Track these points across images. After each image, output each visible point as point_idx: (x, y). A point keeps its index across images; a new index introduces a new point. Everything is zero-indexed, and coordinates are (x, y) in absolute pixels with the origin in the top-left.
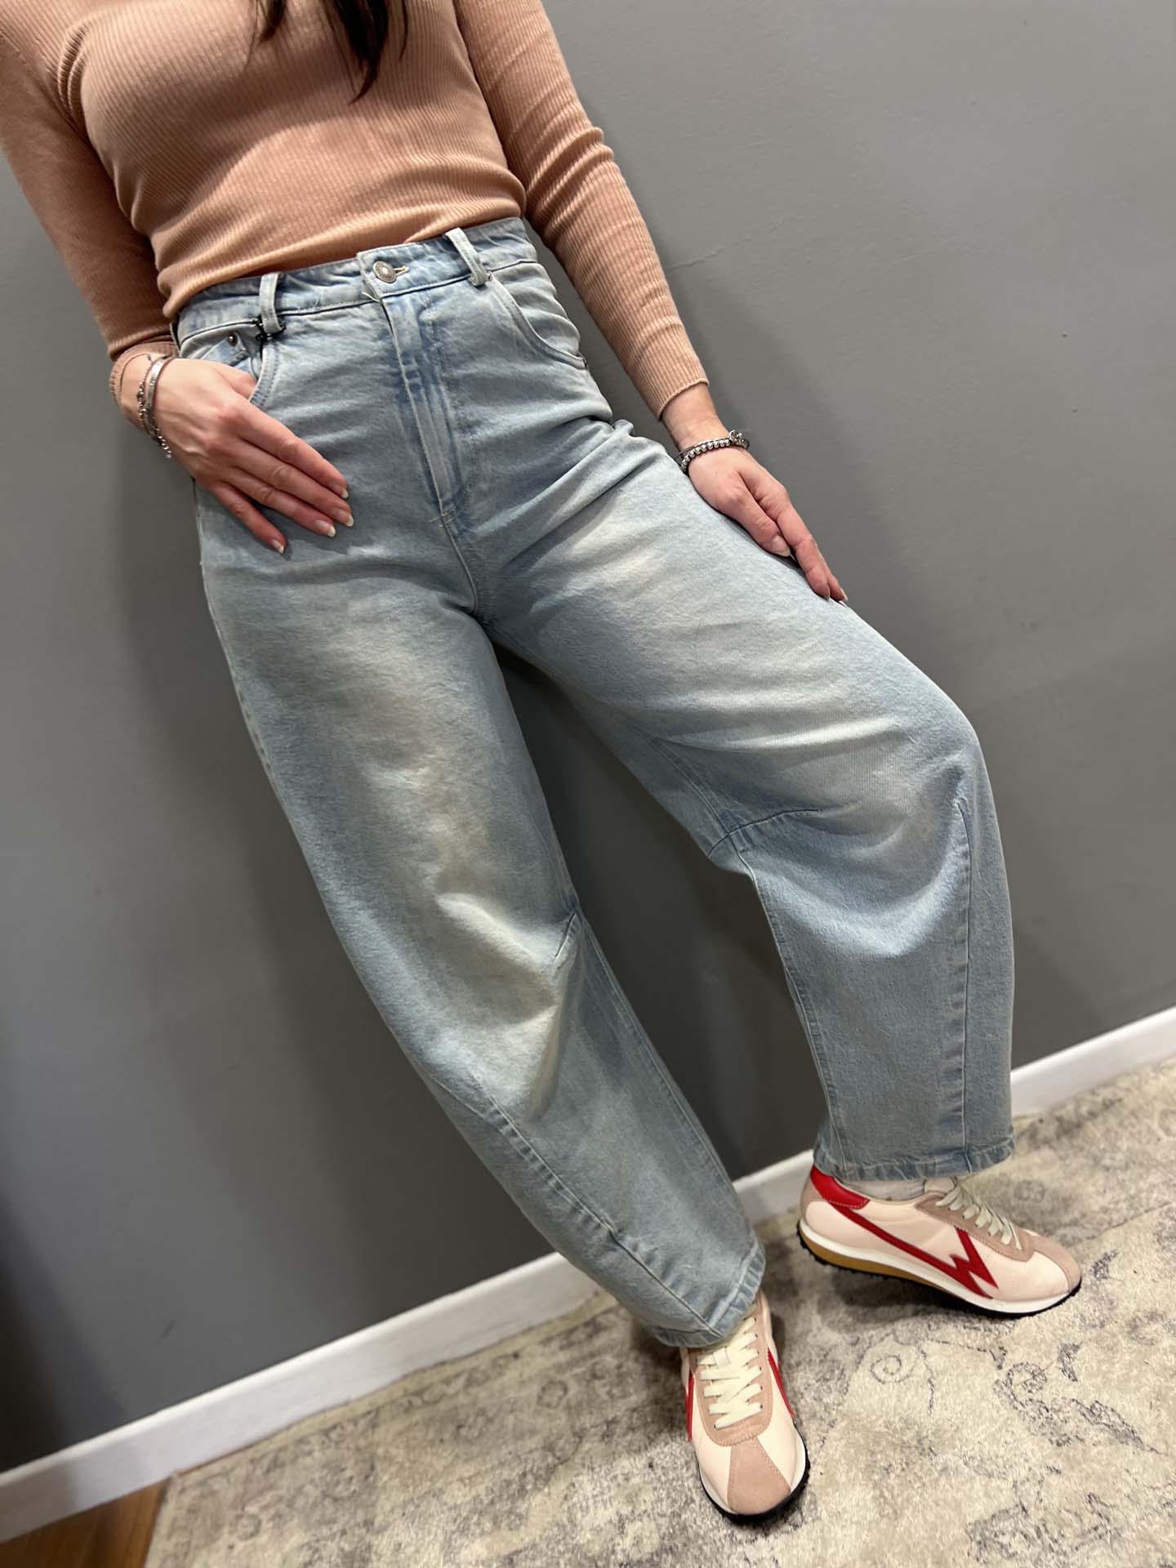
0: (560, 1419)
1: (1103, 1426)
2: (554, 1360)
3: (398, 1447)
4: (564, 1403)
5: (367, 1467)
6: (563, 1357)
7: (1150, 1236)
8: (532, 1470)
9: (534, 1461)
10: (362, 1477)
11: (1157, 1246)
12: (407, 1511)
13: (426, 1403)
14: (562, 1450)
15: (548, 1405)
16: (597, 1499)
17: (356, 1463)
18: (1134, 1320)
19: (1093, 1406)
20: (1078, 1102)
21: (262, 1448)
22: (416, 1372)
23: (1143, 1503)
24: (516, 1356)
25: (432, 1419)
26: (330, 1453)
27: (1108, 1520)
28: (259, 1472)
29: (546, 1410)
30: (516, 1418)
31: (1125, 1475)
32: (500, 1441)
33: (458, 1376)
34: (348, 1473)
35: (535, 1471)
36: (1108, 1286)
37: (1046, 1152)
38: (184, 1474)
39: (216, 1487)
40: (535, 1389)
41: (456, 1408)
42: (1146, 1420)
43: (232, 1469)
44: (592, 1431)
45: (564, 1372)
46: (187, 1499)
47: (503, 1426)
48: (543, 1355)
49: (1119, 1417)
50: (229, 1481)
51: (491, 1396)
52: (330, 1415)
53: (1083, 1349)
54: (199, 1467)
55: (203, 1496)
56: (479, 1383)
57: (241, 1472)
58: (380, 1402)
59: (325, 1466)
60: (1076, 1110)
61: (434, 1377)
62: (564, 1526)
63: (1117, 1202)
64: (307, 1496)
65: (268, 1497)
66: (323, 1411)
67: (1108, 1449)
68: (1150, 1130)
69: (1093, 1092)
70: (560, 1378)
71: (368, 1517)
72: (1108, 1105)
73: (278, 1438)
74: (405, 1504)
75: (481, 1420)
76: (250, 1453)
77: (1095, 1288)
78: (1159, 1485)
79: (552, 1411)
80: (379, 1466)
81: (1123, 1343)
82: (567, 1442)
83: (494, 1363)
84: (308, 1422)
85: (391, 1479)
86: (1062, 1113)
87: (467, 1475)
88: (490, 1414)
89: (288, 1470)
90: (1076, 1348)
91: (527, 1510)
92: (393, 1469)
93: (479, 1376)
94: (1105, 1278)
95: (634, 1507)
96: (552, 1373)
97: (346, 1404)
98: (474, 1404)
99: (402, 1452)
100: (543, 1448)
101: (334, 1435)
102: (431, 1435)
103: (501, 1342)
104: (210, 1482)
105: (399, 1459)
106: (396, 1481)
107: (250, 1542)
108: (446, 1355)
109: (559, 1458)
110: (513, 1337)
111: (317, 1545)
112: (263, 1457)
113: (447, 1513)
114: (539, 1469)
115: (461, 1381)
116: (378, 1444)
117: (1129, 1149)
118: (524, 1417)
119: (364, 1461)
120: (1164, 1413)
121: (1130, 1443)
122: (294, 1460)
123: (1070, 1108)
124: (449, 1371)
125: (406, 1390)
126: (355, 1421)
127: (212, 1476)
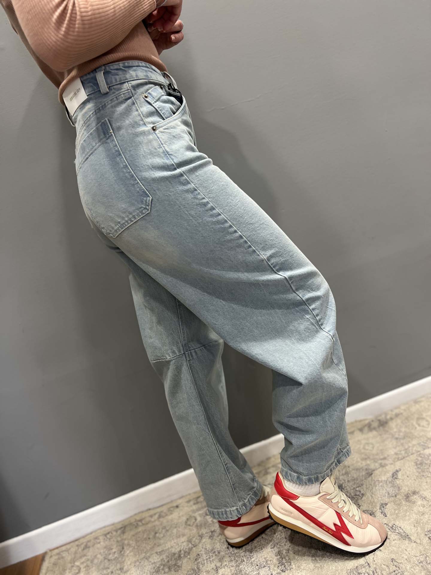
0: (194, 530)
1: (397, 533)
2: (191, 508)
3: (132, 540)
4: (195, 524)
5: (121, 547)
6: (195, 507)
7: (413, 463)
8: (183, 549)
9: (184, 546)
10: (119, 552)
11: (416, 467)
12: (136, 564)
13: (143, 524)
14: (195, 542)
15: (189, 525)
16: (207, 560)
17: (117, 547)
18: (407, 494)
19: (393, 526)
20: (386, 414)
21: (82, 541)
22: (139, 513)
23: (412, 562)
24: (177, 507)
25: (145, 530)
26: (107, 543)
27: (399, 568)
28: (80, 550)
29: (189, 527)
30: (177, 530)
31: (405, 551)
32: (171, 539)
33: (155, 514)
34: (114, 550)
35: (184, 549)
36: (398, 482)
37: (374, 433)
38: (51, 550)
39: (64, 555)
40: (184, 519)
41: (154, 526)
42: (412, 531)
43: (70, 549)
44: (206, 535)
45: (195, 513)
46: (53, 560)
47: (172, 533)
48: (187, 506)
49: (403, 530)
50: (69, 553)
51: (168, 522)
52: (107, 528)
53: (389, 505)
54: (57, 548)
55: (59, 559)
56: (163, 517)
57: (73, 550)
58: (126, 523)
59: (105, 547)
60: (386, 417)
61: (147, 514)
62: (195, 570)
63: (401, 451)
64: (98, 559)
65: (83, 559)
66: (104, 527)
67: (398, 542)
68: (413, 425)
69: (392, 411)
70: (193, 515)
71: (122, 566)
72: (397, 415)
73: (87, 537)
74: (135, 562)
75: (164, 531)
76: (77, 543)
77: (393, 483)
78: (417, 555)
79: (191, 528)
80: (125, 548)
81: (404, 503)
82: (196, 539)
83: (169, 510)
84: (99, 531)
85: (130, 552)
86: (380, 418)
87: (159, 551)
88: (168, 528)
89: (91, 549)
90: (386, 504)
91: (181, 564)
92: (131, 549)
93: (163, 514)
94: (396, 478)
95: (222, 563)
96: (191, 513)
97: (113, 524)
98: (161, 524)
99: (134, 543)
100: (187, 541)
101: (108, 536)
102: (145, 536)
103: (172, 502)
104: (62, 553)
105: (133, 545)
106: (132, 554)
108: (151, 506)
109: (193, 545)
110: (176, 500)
112: (82, 544)
113: (151, 565)
114: (186, 549)
115: (157, 516)
116: (125, 539)
117: (405, 432)
118: (180, 529)
119: (120, 546)
120: (419, 529)
121: (407, 539)
122: (93, 546)
123: (383, 416)
124: (152, 512)
125: (136, 520)
126: (116, 531)
127: (63, 551)
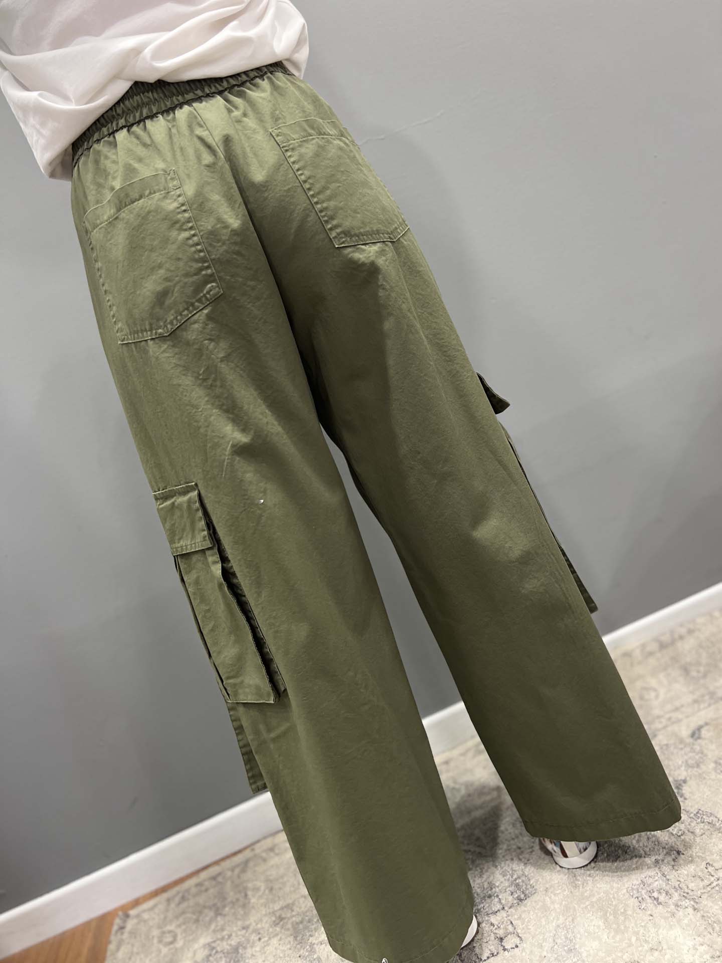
3: (261, 882)
17: (235, 894)
19: (698, 813)
28: (173, 905)
34: (231, 900)
36: (702, 744)
39: (146, 917)
43: (156, 905)
50: (154, 913)
53: (690, 783)
55: (138, 923)
57: (161, 906)
59: (216, 897)
65: (180, 920)
71: (245, 924)
76: (165, 896)
77: (693, 746)
80: (250, 893)
85: (258, 900)
90: (685, 781)
92: (259, 894)
94: (699, 738)
101: (220, 879)
107: (172, 946)
111: (213, 945)
116: (248, 881)
126: (233, 870)
127: (144, 911)
